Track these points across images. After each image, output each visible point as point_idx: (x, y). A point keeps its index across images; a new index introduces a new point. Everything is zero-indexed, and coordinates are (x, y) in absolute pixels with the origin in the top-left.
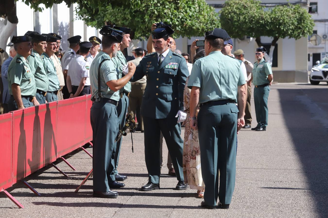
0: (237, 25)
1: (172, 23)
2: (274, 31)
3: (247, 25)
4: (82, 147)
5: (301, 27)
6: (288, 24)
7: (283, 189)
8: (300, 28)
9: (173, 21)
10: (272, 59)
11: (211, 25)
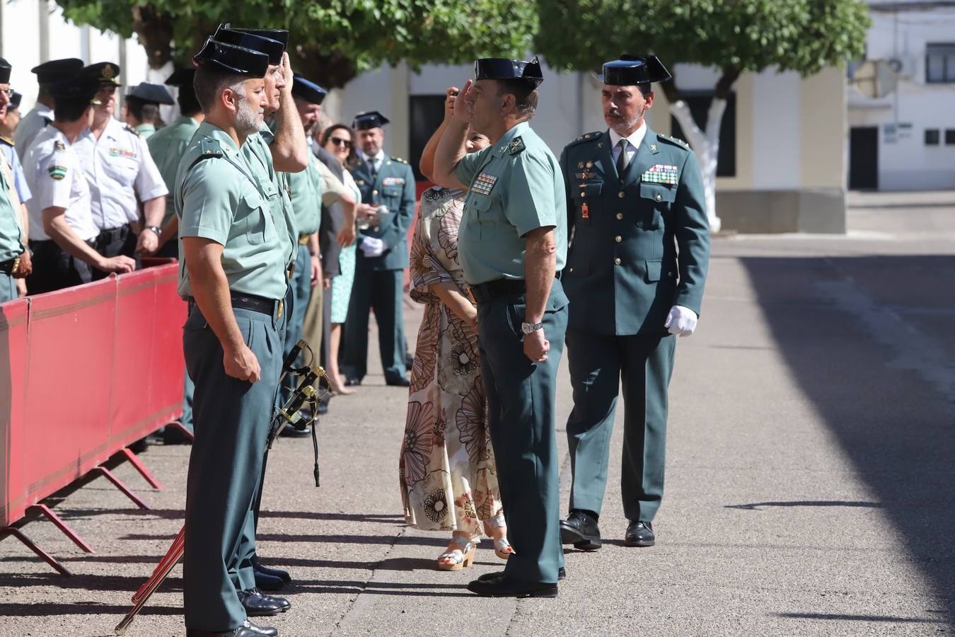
0: (592, 22)
1: (383, 15)
2: (724, 45)
3: (627, 22)
4: (101, 465)
5: (823, 30)
6: (775, 19)
7: (860, 622)
8: (818, 35)
9: (386, 6)
10: (716, 148)
11: (505, 22)
